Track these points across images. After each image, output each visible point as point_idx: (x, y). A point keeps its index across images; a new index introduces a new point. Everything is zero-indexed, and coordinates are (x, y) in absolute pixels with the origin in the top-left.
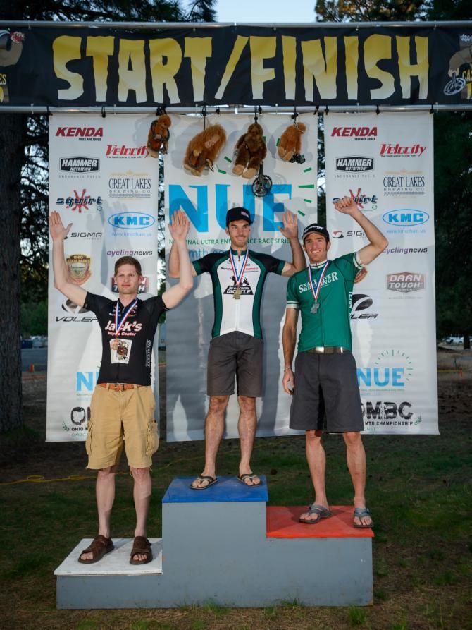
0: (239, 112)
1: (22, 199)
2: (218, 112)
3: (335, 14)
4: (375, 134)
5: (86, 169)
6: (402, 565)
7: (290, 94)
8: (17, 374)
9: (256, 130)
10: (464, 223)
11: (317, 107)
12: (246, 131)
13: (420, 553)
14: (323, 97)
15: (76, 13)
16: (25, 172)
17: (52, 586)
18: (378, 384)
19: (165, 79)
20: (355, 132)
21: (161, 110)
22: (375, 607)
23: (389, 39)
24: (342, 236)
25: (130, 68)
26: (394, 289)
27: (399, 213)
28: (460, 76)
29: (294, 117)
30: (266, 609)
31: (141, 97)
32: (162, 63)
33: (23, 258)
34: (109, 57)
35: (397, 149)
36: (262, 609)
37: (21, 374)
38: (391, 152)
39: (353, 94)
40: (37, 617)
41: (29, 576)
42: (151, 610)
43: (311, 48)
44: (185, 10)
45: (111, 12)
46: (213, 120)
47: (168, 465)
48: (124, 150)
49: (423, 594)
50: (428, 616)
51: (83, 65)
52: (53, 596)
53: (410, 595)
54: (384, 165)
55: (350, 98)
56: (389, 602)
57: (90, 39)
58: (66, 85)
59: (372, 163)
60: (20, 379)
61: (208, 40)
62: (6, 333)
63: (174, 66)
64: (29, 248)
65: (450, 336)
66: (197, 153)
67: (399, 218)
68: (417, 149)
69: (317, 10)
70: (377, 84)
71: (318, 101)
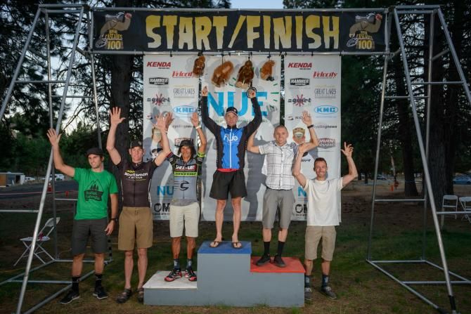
0: (240, 55)
1: (131, 100)
2: (230, 54)
3: (293, 6)
4: (311, 67)
5: (162, 84)
7: (267, 46)
9: (249, 64)
10: (358, 114)
11: (281, 52)
12: (244, 64)
14: (284, 47)
15: (159, 4)
16: (132, 85)
19: (203, 37)
20: (300, 65)
21: (201, 52)
23: (319, 17)
24: (292, 119)
25: (185, 32)
26: (319, 147)
27: (323, 108)
28: (355, 37)
29: (268, 57)
31: (190, 47)
32: (201, 30)
33: (130, 129)
34: (174, 26)
35: (322, 74)
38: (319, 76)
39: (299, 46)
43: (278, 22)
44: (215, 3)
45: (178, 3)
46: (227, 58)
48: (181, 74)
51: (161, 31)
54: (315, 83)
55: (298, 48)
57: (165, 17)
58: (152, 40)
59: (309, 81)
61: (225, 18)
63: (208, 31)
64: (133, 125)
66: (218, 76)
67: (322, 110)
68: (333, 74)
69: (284, 3)
70: (312, 41)
71: (281, 49)
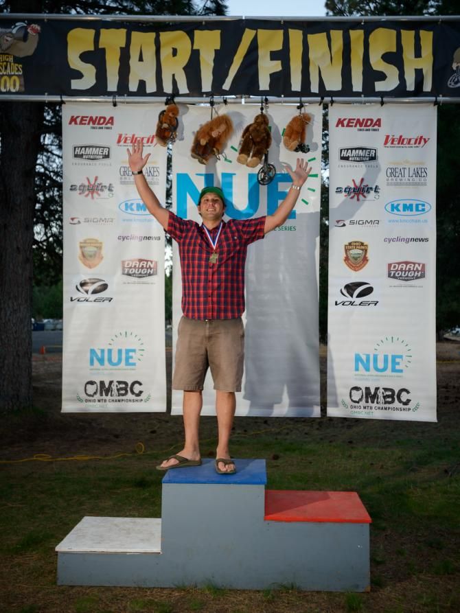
0: (245, 103)
1: (37, 186)
2: (225, 102)
3: (345, 10)
4: (379, 125)
5: (98, 157)
6: (400, 553)
7: (296, 85)
8: (28, 355)
9: (262, 120)
11: (322, 99)
13: (419, 542)
14: (328, 88)
15: (93, 9)
16: (41, 159)
17: (53, 563)
18: (377, 369)
19: (175, 70)
20: (359, 123)
21: (170, 99)
22: (372, 593)
23: (394, 32)
24: (344, 225)
25: (141, 59)
26: (394, 277)
27: (402, 203)
29: (299, 108)
30: (263, 591)
31: (151, 87)
32: (172, 56)
33: (36, 242)
34: (121, 48)
35: (401, 140)
36: (259, 591)
37: (31, 355)
38: (395, 143)
39: (357, 85)
40: (38, 593)
41: (32, 551)
42: (149, 589)
43: (317, 41)
44: (198, 6)
45: (127, 6)
46: (223, 110)
47: (172, 448)
48: (134, 139)
49: (421, 582)
50: (425, 605)
51: (96, 57)
52: (54, 571)
53: (407, 583)
54: (388, 156)
55: (355, 89)
56: (386, 589)
57: (103, 31)
58: (79, 75)
59: (375, 154)
60: (30, 360)
61: (217, 33)
62: (18, 315)
63: (183, 57)
64: (42, 234)
65: (455, 327)
66: (203, 142)
68: (421, 140)
69: (327, 6)
70: (382, 76)
71: (323, 92)
